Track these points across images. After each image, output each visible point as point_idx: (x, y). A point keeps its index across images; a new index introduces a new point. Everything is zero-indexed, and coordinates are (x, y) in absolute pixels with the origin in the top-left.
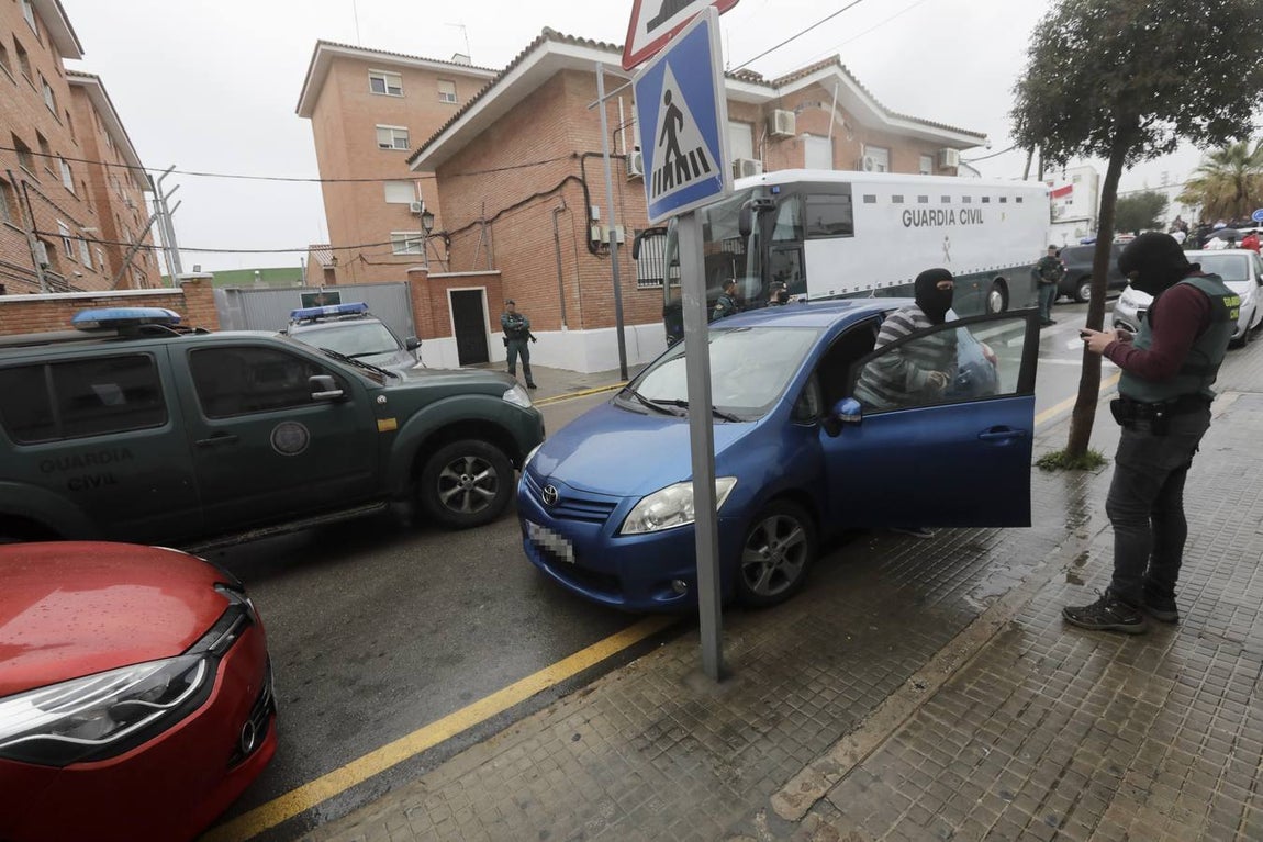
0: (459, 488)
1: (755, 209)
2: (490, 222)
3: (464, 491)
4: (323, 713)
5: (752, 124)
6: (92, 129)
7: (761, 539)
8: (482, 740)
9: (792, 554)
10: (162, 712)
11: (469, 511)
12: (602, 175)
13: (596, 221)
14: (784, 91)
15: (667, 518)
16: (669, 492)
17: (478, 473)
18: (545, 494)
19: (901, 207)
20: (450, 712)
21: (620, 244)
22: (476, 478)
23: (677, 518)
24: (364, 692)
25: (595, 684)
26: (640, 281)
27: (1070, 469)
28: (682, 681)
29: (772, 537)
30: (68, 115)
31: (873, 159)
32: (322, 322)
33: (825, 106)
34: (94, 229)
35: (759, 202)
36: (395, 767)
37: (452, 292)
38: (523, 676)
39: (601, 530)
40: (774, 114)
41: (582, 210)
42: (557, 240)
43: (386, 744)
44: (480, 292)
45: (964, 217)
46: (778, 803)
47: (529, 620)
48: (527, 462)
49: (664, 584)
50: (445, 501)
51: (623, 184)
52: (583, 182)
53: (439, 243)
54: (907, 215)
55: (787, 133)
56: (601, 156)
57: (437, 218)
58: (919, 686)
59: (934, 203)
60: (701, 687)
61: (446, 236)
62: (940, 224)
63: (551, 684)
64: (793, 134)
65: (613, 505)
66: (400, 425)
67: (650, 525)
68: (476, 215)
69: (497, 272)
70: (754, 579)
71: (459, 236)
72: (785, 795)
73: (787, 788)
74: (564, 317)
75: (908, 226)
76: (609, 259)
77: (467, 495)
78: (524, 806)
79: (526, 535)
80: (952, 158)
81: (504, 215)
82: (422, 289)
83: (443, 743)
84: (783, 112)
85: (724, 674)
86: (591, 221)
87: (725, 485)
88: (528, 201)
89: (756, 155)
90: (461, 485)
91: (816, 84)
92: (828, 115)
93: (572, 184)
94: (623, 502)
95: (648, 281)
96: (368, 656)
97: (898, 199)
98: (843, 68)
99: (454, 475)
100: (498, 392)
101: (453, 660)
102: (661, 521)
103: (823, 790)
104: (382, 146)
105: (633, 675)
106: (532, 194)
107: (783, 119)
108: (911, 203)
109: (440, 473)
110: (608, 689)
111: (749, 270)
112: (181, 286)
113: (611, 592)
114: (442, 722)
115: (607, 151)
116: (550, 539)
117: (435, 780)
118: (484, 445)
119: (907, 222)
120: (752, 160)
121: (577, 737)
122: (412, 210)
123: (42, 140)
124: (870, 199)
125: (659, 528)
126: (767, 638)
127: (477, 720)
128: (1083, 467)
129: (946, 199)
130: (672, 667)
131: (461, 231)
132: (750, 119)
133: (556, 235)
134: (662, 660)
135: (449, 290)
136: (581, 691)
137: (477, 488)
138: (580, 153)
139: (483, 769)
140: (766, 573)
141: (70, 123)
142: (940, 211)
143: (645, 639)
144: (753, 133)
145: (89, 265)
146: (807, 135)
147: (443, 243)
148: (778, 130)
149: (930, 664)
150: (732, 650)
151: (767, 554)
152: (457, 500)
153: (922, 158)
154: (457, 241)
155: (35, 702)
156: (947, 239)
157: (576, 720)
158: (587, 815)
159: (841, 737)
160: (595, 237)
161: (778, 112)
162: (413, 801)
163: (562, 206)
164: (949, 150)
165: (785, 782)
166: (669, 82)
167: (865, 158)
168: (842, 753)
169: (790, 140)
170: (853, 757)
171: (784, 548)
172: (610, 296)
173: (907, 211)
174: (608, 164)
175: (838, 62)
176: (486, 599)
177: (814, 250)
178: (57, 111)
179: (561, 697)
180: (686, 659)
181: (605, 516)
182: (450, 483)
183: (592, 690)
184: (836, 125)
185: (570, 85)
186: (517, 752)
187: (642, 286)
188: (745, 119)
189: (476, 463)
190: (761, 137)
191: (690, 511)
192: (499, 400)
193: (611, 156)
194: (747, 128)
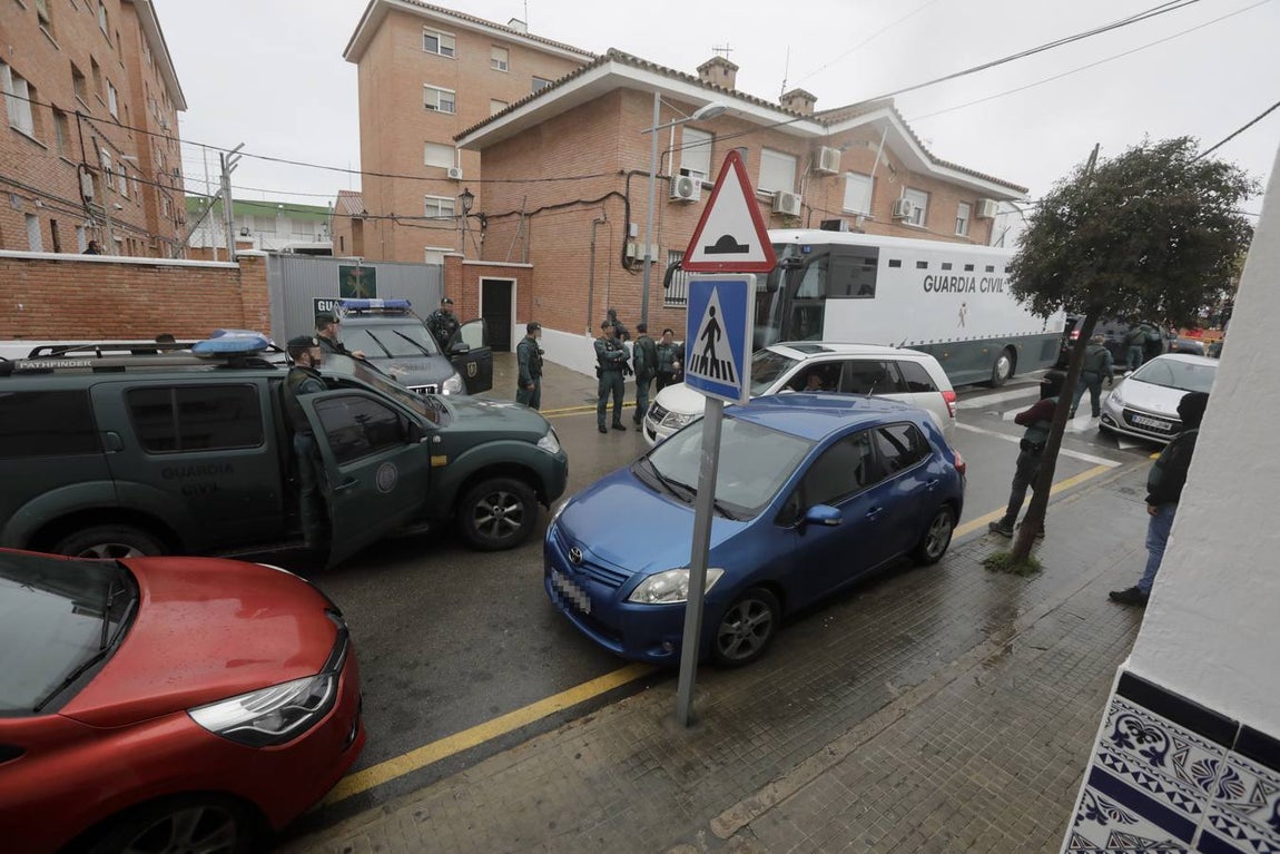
0: (490, 517)
1: (783, 267)
2: (529, 215)
3: (495, 520)
4: (385, 709)
5: (798, 157)
6: (137, 47)
7: (736, 616)
8: (509, 747)
9: (758, 629)
10: (310, 715)
11: (497, 537)
12: (645, 194)
13: (633, 237)
14: (833, 130)
15: (666, 594)
16: (671, 575)
17: (509, 506)
18: (572, 554)
19: (924, 273)
20: (483, 722)
21: (653, 262)
22: (506, 510)
23: (673, 595)
24: (416, 695)
25: (594, 714)
26: (667, 299)
27: (1009, 573)
28: (660, 722)
29: (745, 616)
30: (118, 35)
31: (911, 202)
32: (368, 315)
33: (872, 146)
34: (134, 158)
35: (789, 261)
36: (443, 759)
37: (483, 280)
38: (539, 699)
39: (614, 594)
40: (820, 150)
41: (620, 226)
42: (593, 249)
43: (436, 740)
44: (511, 283)
45: (985, 285)
46: (715, 825)
47: (544, 650)
48: (557, 515)
49: (656, 644)
50: (478, 526)
51: (664, 205)
52: (626, 199)
53: (475, 223)
54: (929, 281)
55: (830, 170)
56: (648, 175)
57: (477, 199)
58: (832, 753)
59: (958, 271)
60: (673, 729)
61: (483, 217)
62: (960, 291)
63: (559, 708)
64: (837, 172)
65: (626, 577)
66: (450, 460)
67: (652, 597)
68: (516, 206)
69: (530, 265)
70: (726, 645)
71: (496, 221)
72: (721, 820)
73: (723, 816)
74: (589, 324)
75: (927, 291)
76: (641, 276)
77: (497, 523)
78: (539, 803)
79: (548, 575)
80: (990, 211)
81: (543, 213)
82: (455, 274)
83: (478, 745)
84: (830, 149)
85: (691, 722)
86: (628, 236)
87: (714, 575)
88: (569, 204)
89: (798, 189)
90: (493, 515)
91: (868, 125)
92: (874, 155)
93: (615, 200)
94: (634, 577)
95: (674, 299)
96: (416, 664)
97: (923, 265)
98: (895, 112)
99: (488, 506)
100: (534, 438)
101: (484, 677)
102: (660, 596)
103: (747, 821)
104: (428, 106)
105: (623, 712)
106: (576, 199)
107: (829, 157)
108: (935, 270)
109: (478, 501)
110: (603, 721)
111: (771, 321)
112: (238, 261)
113: (611, 640)
114: (476, 729)
115: (654, 171)
116: (568, 587)
117: (475, 774)
118: (517, 484)
119: (928, 287)
120: (792, 193)
121: (578, 756)
122: (450, 176)
123: (95, 65)
124: (895, 264)
125: (659, 602)
126: (729, 694)
127: (502, 731)
128: (1019, 573)
129: (969, 268)
130: (654, 709)
131: (499, 217)
132: (796, 152)
133: (593, 244)
134: (646, 702)
135: (481, 278)
136: (582, 719)
137: (506, 519)
138: (627, 171)
139: (510, 771)
140: (736, 642)
141: (119, 43)
142: (961, 278)
143: (633, 681)
144: (798, 166)
145: (124, 193)
146: (849, 174)
147: (479, 224)
148: (822, 167)
149: (845, 736)
150: (701, 701)
151: (739, 628)
152: (487, 527)
153: (961, 205)
154: (492, 225)
155: (243, 703)
156: (964, 305)
157: (578, 742)
158: (583, 815)
159: (768, 783)
160: (630, 253)
161: (825, 148)
162: (459, 788)
163: (602, 219)
164: (988, 200)
165: (722, 811)
166: (714, 300)
167: (904, 201)
168: (765, 796)
169: (832, 178)
170: (773, 799)
171: (753, 625)
172: (636, 311)
173: (929, 277)
174: (654, 183)
175: (891, 107)
176: (510, 624)
177: (834, 309)
178: (109, 32)
179: (568, 721)
180: (665, 704)
181: (619, 584)
182: (484, 512)
183: (592, 719)
184: (880, 164)
185: (627, 104)
186: (534, 761)
187: (669, 304)
188: (792, 151)
189: (507, 497)
190: (805, 171)
191: (685, 591)
192: (533, 446)
193: (657, 177)
194: (793, 160)
